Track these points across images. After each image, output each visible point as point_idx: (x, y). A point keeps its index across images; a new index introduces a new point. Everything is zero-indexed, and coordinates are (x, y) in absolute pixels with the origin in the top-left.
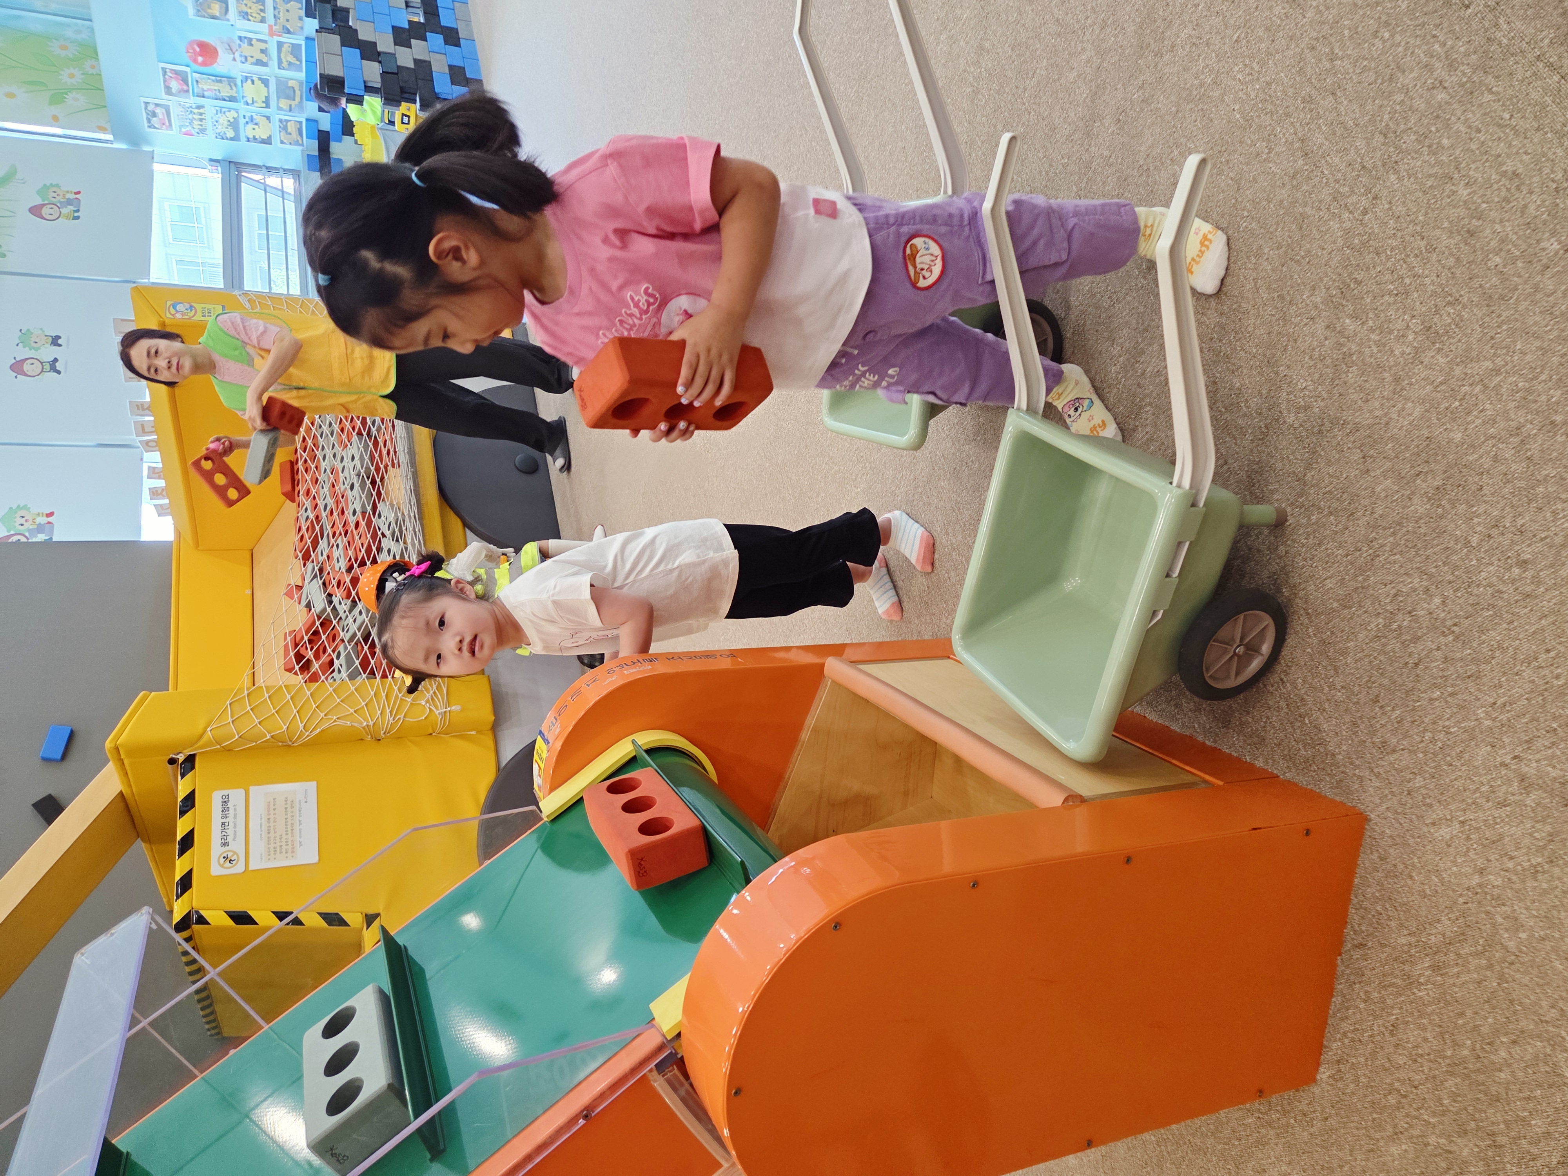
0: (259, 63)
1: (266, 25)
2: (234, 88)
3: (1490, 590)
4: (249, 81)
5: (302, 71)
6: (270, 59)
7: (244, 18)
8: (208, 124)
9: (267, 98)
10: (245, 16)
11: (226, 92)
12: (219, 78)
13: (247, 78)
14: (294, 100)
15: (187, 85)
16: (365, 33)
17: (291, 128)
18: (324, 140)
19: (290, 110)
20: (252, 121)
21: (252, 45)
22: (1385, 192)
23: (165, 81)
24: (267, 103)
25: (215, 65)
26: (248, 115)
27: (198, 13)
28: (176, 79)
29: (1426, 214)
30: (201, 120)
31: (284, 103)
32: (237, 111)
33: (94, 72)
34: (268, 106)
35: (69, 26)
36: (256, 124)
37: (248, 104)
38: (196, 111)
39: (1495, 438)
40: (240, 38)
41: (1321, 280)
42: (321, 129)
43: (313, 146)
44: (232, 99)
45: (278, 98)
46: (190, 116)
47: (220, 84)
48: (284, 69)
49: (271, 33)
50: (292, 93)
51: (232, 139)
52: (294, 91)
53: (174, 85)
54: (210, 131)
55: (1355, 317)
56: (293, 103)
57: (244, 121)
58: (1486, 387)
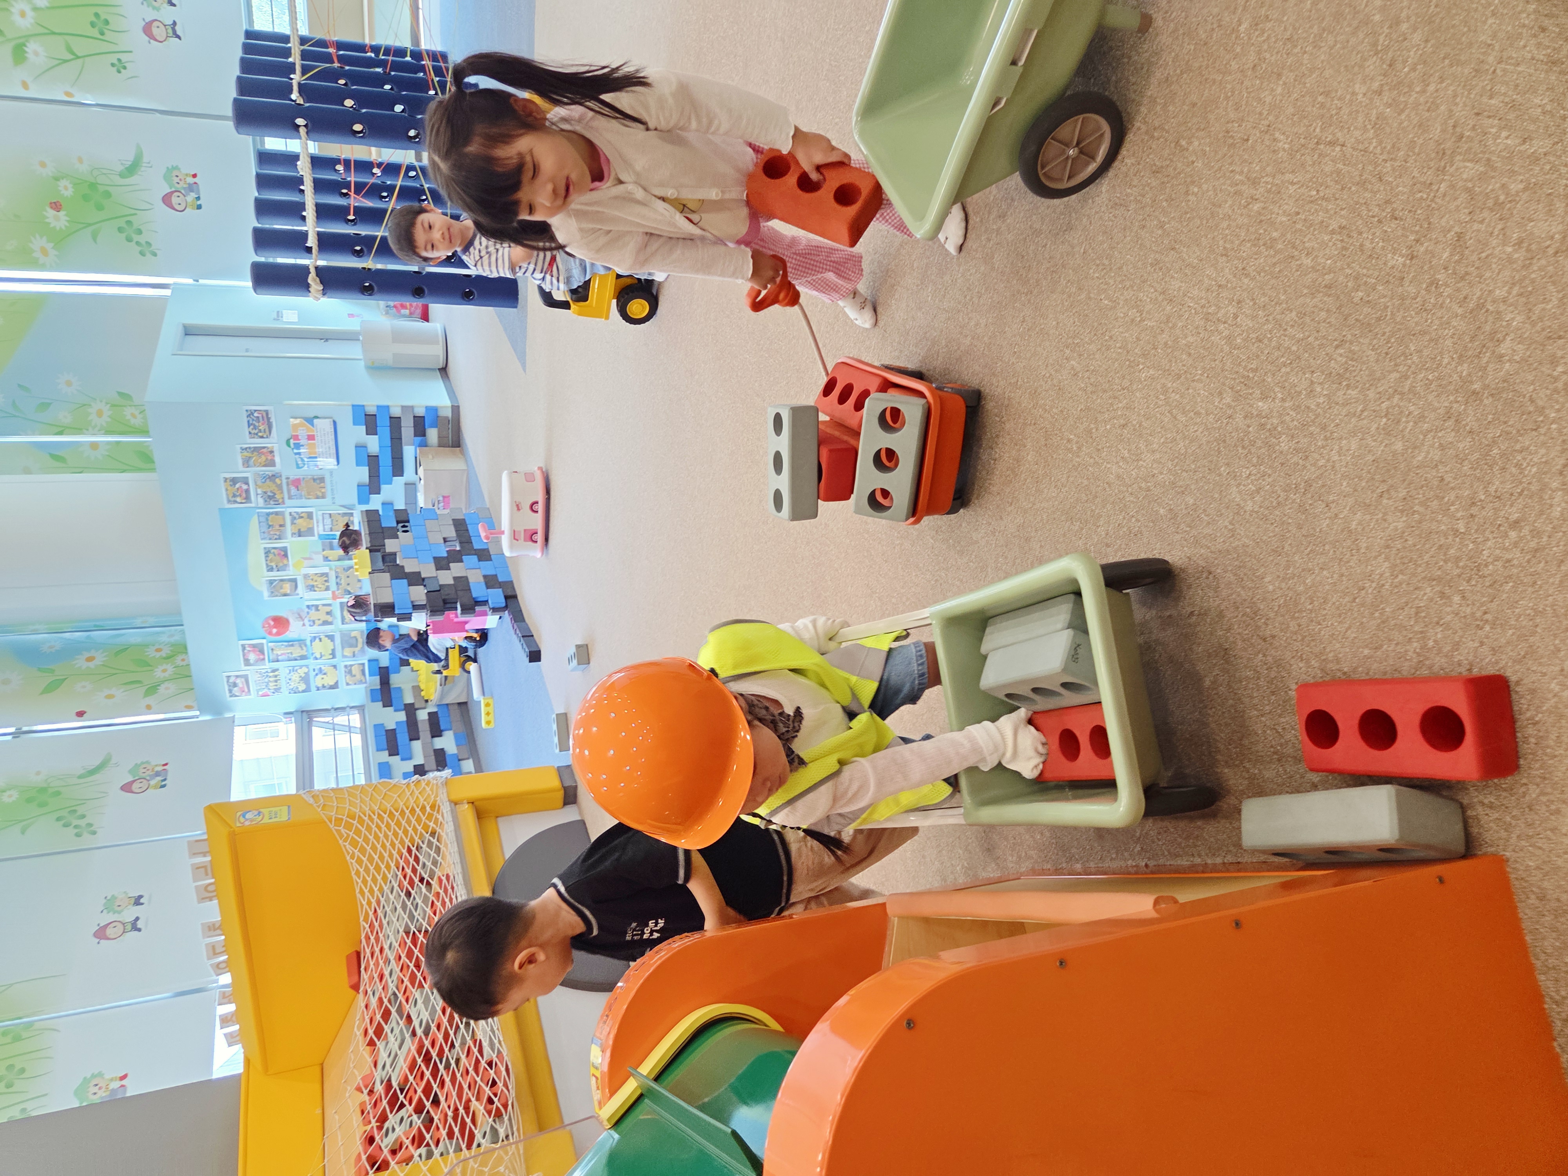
0: (325, 623)
1: (330, 592)
2: (304, 648)
3: (1499, 564)
4: (317, 640)
6: (335, 618)
7: (311, 590)
8: (283, 683)
9: (333, 650)
10: (312, 588)
11: (297, 652)
12: (291, 643)
13: (315, 638)
14: (357, 646)
15: (263, 654)
16: (410, 566)
17: (356, 670)
18: (384, 675)
19: (354, 656)
20: (321, 672)
21: (318, 610)
22: (1245, 294)
23: (244, 655)
24: (333, 654)
25: (288, 633)
26: (317, 668)
27: (272, 594)
28: (253, 651)
29: (1285, 291)
30: (276, 681)
31: (348, 652)
32: (307, 666)
33: (184, 663)
34: (334, 657)
35: (163, 633)
36: (325, 674)
37: (316, 658)
38: (271, 674)
39: (1431, 431)
40: (308, 607)
41: (1224, 384)
42: (381, 666)
43: (375, 681)
44: (303, 657)
45: (343, 648)
46: (266, 680)
47: (292, 648)
49: (335, 597)
50: (354, 640)
51: (303, 691)
53: (252, 657)
54: (285, 690)
55: (1264, 397)
56: (356, 650)
57: (314, 673)
58: (1402, 394)
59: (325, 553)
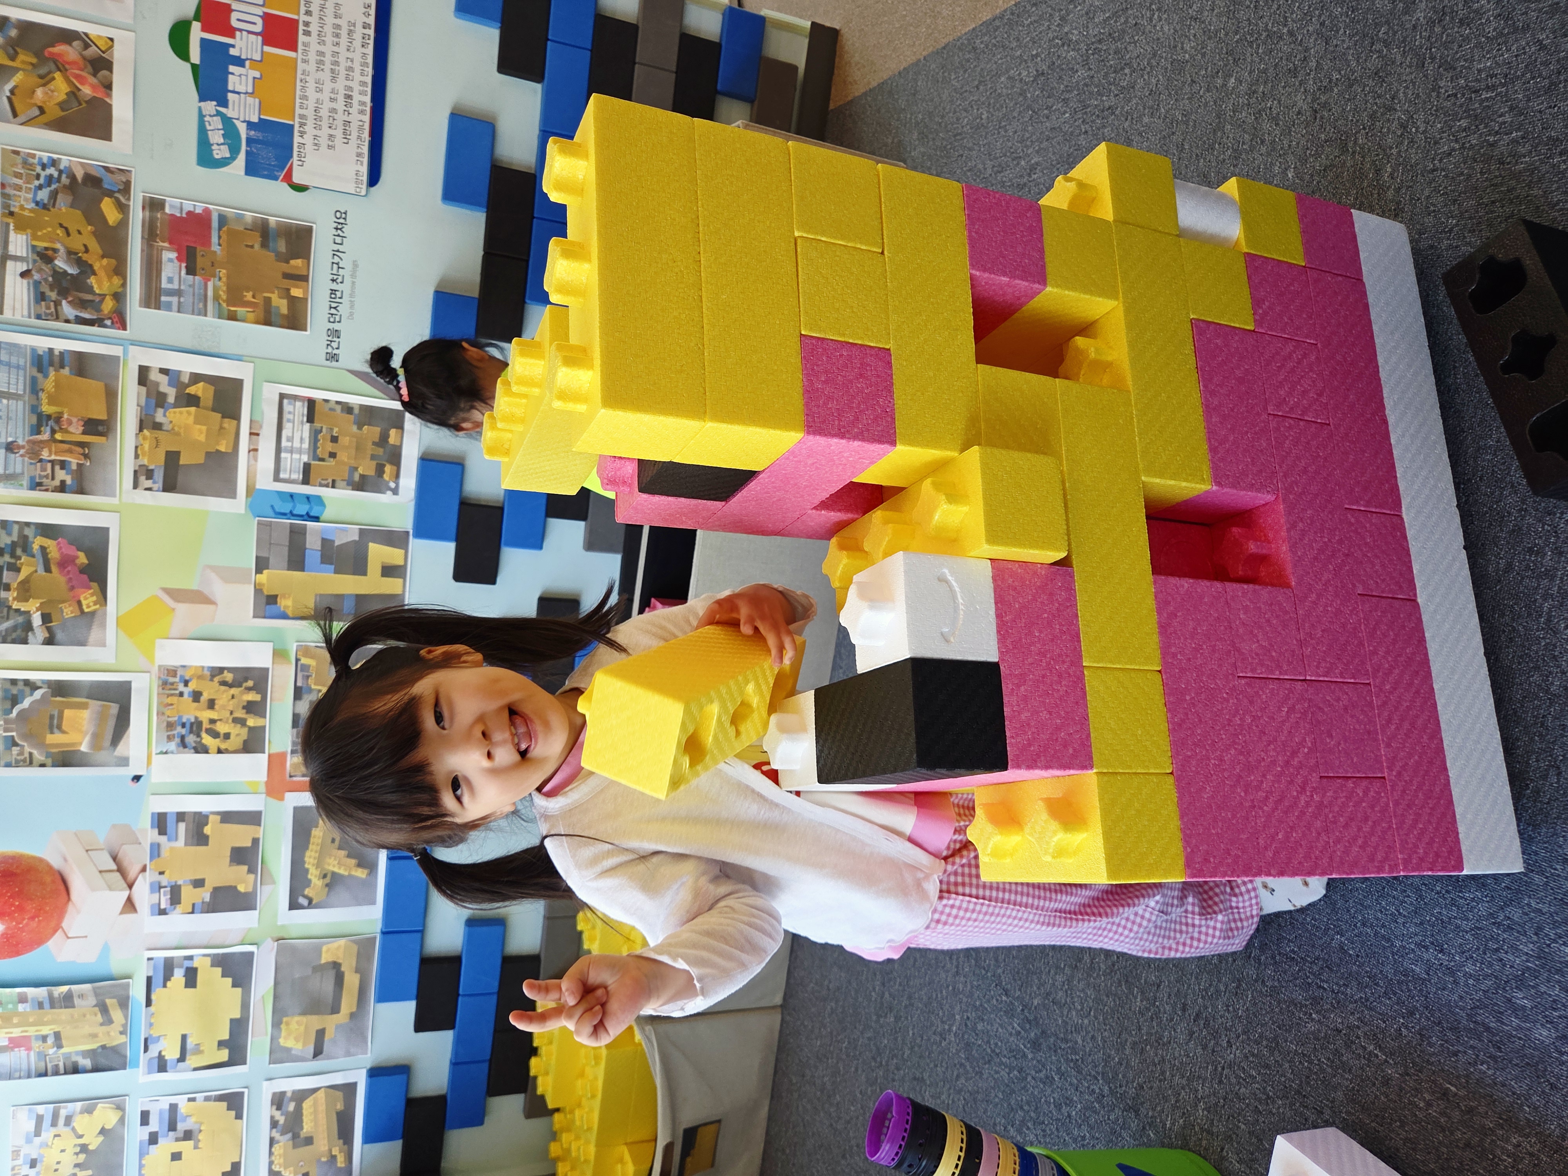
0: (223, 900)
2: (117, 1015)
4: (177, 979)
5: (373, 902)
6: (267, 878)
7: (183, 745)
9: (239, 1027)
10: (187, 735)
13: (169, 967)
18: (426, 1134)
19: (318, 1051)
20: (172, 1127)
21: (202, 840)
25: (52, 944)
26: (159, 1108)
32: (118, 1102)
34: (236, 1056)
36: (188, 1135)
40: (161, 822)
43: (385, 1165)
44: (105, 1060)
45: (279, 1017)
47: (64, 1013)
48: (311, 905)
49: (278, 785)
52: (339, 979)
56: (331, 1023)
57: (144, 1134)
59: (263, 578)
